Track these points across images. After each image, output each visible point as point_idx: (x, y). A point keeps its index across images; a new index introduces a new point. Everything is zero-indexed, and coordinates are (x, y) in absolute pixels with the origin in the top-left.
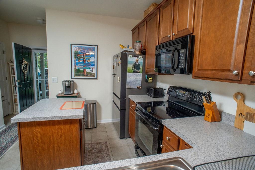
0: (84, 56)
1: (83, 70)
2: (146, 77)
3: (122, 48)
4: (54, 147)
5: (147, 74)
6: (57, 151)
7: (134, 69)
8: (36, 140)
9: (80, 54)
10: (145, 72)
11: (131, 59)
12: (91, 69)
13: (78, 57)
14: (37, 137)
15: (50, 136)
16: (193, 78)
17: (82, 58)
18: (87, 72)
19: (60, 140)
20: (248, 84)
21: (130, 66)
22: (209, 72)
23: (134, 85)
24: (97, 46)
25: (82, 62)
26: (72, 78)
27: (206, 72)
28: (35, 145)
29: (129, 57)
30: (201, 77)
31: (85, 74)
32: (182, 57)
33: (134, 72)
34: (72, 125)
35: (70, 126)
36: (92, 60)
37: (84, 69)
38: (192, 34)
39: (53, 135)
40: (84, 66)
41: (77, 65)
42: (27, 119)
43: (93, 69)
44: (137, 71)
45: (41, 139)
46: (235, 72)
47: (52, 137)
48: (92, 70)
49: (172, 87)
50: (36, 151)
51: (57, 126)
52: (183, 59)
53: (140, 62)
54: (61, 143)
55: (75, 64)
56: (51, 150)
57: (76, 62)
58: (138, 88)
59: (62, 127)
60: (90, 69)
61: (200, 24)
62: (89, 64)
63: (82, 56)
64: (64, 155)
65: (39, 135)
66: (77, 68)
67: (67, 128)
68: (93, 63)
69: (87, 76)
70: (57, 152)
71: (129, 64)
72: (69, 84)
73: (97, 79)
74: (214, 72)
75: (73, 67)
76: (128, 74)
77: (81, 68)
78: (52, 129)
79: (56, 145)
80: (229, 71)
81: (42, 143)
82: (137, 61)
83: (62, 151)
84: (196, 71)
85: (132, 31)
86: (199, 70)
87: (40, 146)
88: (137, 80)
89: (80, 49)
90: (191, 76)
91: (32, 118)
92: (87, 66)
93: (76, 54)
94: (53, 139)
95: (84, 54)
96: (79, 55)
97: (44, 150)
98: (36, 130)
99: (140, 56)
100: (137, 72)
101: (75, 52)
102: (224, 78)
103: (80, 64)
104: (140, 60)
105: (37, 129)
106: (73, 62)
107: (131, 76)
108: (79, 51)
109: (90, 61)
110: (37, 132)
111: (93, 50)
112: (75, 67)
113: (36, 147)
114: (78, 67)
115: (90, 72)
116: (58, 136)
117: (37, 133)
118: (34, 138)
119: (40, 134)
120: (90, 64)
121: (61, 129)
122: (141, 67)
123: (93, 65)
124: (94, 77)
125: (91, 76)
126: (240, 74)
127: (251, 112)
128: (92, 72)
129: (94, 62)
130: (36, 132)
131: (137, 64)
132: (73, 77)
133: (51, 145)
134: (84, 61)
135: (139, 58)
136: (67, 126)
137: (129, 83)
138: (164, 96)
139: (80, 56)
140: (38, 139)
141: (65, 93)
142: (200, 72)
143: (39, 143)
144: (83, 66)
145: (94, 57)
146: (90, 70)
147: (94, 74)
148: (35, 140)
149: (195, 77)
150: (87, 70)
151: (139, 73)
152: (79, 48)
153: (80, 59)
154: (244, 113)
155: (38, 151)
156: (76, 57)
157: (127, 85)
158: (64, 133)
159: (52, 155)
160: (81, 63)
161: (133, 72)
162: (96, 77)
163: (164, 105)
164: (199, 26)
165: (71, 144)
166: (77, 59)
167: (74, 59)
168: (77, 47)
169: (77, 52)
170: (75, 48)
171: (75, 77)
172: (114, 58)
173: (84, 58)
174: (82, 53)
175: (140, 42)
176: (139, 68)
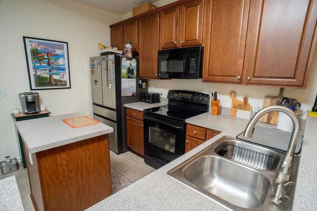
1: (48, 76)
2: (140, 83)
3: (102, 47)
4: (82, 173)
5: (140, 79)
6: (86, 176)
7: (128, 74)
8: (61, 169)
9: (41, 53)
10: (138, 77)
11: (126, 64)
12: (61, 74)
13: (38, 58)
14: (62, 165)
15: (77, 161)
16: (202, 82)
17: (46, 59)
18: (56, 80)
19: (88, 163)
20: (245, 85)
21: (124, 71)
22: (219, 77)
23: (129, 92)
24: (67, 43)
25: (45, 65)
26: (31, 89)
27: (216, 77)
28: (60, 177)
29: (123, 61)
30: (211, 81)
31: (53, 82)
32: (194, 64)
33: (129, 77)
34: (101, 142)
35: (98, 144)
36: (61, 61)
37: (50, 75)
38: (202, 45)
39: (81, 159)
40: (50, 71)
41: (38, 69)
42: (52, 145)
43: (63, 75)
44: (131, 76)
45: (67, 166)
46: (239, 77)
47: (79, 161)
48: (62, 77)
49: (172, 91)
50: (61, 184)
51: (85, 147)
52: (195, 66)
53: (133, 66)
54: (90, 166)
55: (34, 67)
56: (79, 177)
57: (37, 65)
58: (133, 95)
59: (90, 147)
60: (59, 74)
61: (209, 38)
62: (57, 68)
63: (46, 57)
64: (94, 178)
65: (64, 162)
66: (38, 74)
67: (96, 147)
68: (63, 67)
69: (56, 85)
70: (85, 178)
71: (123, 68)
72: (33, 98)
73: (70, 88)
74: (223, 77)
75: (32, 73)
76: (122, 79)
78: (80, 151)
79: (84, 170)
80: (234, 76)
81: (69, 172)
82: (131, 65)
83: (91, 175)
84: (207, 76)
86: (209, 75)
87: (66, 176)
88: (132, 87)
89: (41, 46)
90: (201, 80)
91: (58, 142)
92: (55, 71)
93: (35, 53)
94: (81, 163)
95: (49, 54)
96: (40, 55)
97: (71, 180)
98: (60, 158)
99: (133, 60)
100: (131, 78)
101: (33, 50)
102: (231, 81)
103: (43, 69)
104: (134, 63)
105: (61, 156)
106: (31, 65)
107: (125, 82)
108: (39, 49)
109: (58, 63)
110: (62, 159)
111: (61, 48)
112: (36, 72)
113: (61, 178)
114: (40, 72)
115: (60, 79)
116: (87, 158)
117: (62, 161)
118: (59, 168)
119: (66, 161)
120: (59, 68)
121: (89, 149)
122: (135, 72)
123: (64, 69)
124: (66, 86)
125: (61, 85)
126: (241, 79)
127: (240, 103)
128: (62, 80)
129: (64, 65)
130: (60, 160)
131: (131, 68)
132: (33, 87)
133: (79, 171)
134: (49, 64)
135: (132, 62)
136: (96, 145)
137: (124, 90)
138: (161, 101)
139: (42, 56)
140: (63, 169)
141: (26, 111)
142: (211, 77)
143: (64, 172)
145: (64, 58)
146: (60, 76)
147: (65, 82)
148: (60, 171)
149: (205, 81)
150: (55, 77)
151: (133, 78)
152: (40, 44)
153: (43, 61)
154: (237, 105)
155: (64, 183)
156: (35, 58)
157: (122, 93)
158: (92, 153)
159: (81, 182)
160: (45, 67)
162: (68, 86)
163: (161, 110)
164: (208, 40)
165: (100, 164)
166: (38, 61)
167: (32, 61)
168: (36, 43)
169: (37, 50)
170: (31, 43)
171: (36, 87)
172: (92, 60)
173: (49, 60)
174: (45, 52)
175: (130, 43)
176: (133, 73)
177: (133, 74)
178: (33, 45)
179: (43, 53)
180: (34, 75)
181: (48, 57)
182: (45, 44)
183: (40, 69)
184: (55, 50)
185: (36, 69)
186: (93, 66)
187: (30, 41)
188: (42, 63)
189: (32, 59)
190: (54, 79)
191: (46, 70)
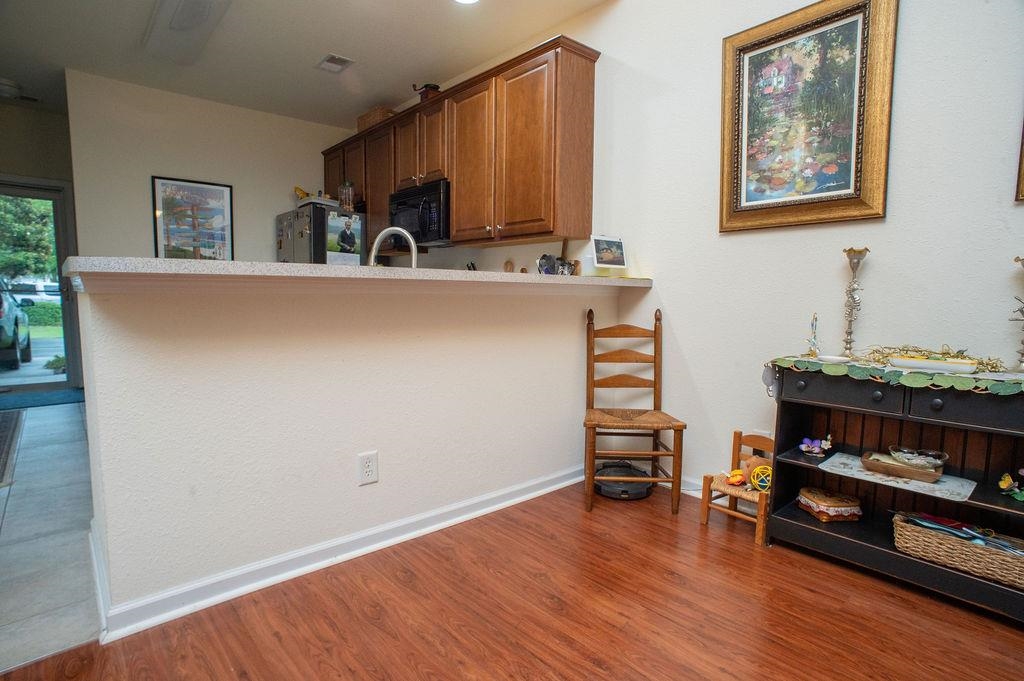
0: (192, 210)
1: (191, 249)
3: (301, 195)
7: (342, 244)
9: (180, 206)
10: (366, 251)
11: (335, 222)
12: (216, 247)
13: (175, 214)
17: (189, 216)
18: (205, 257)
22: (467, 233)
24: (231, 187)
25: (186, 227)
27: (464, 233)
29: (330, 217)
33: (343, 250)
36: (217, 222)
37: (194, 248)
38: (447, 178)
40: (194, 240)
41: (173, 234)
43: (219, 248)
44: (349, 248)
48: (217, 252)
55: (167, 232)
57: (171, 227)
62: (208, 234)
63: (189, 213)
66: (173, 244)
68: (221, 232)
71: (331, 232)
75: (162, 243)
76: (328, 253)
77: (185, 245)
82: (348, 226)
84: (454, 233)
85: (326, 153)
86: (456, 231)
89: (181, 193)
92: (204, 241)
93: (170, 206)
95: (195, 207)
96: (179, 209)
100: (348, 251)
101: (167, 199)
103: (183, 234)
106: (161, 228)
107: (336, 260)
108: (178, 197)
109: (211, 225)
111: (219, 196)
112: (168, 239)
114: (175, 241)
115: (212, 256)
120: (212, 234)
122: (358, 241)
123: (223, 238)
128: (217, 257)
129: (222, 229)
131: (348, 232)
134: (194, 227)
139: (181, 211)
144: (190, 241)
145: (224, 215)
146: (213, 250)
150: (204, 252)
151: (353, 252)
152: (179, 188)
153: (183, 220)
156: (168, 215)
160: (185, 231)
161: (341, 251)
166: (174, 219)
167: (164, 219)
168: (174, 187)
169: (173, 199)
170: (165, 187)
172: (280, 220)
173: (194, 218)
174: (188, 203)
175: (352, 185)
176: (354, 243)
177: (352, 243)
178: (168, 190)
179: (185, 205)
180: (165, 245)
181: (193, 213)
182: (190, 189)
183: (177, 234)
184: (208, 200)
185: (170, 234)
186: (280, 233)
187: (163, 184)
188: (180, 223)
189: (163, 216)
190: (201, 255)
191: (187, 237)
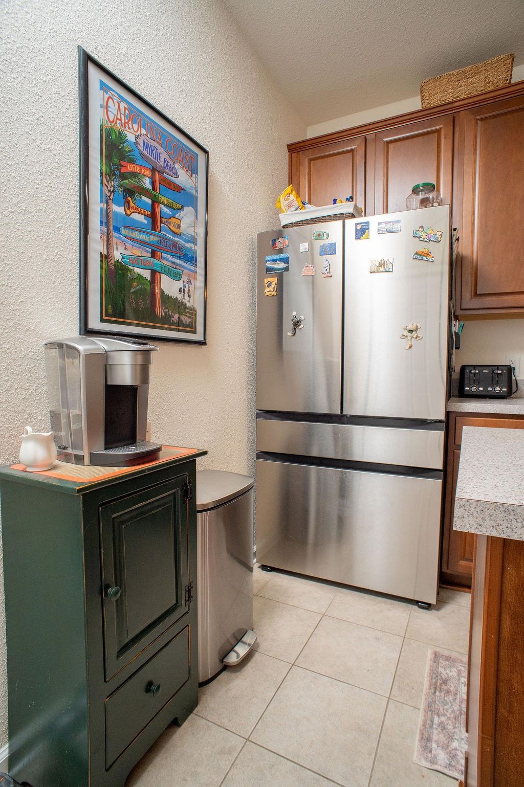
0: (153, 180)
1: (147, 275)
9: (132, 161)
13: (123, 177)
17: (146, 193)
18: (168, 296)
24: (207, 154)
26: (87, 331)
31: (160, 311)
36: (187, 222)
37: (154, 273)
40: (153, 254)
41: (118, 230)
48: (186, 290)
55: (107, 216)
57: (115, 208)
60: (177, 276)
62: (174, 245)
63: (147, 183)
66: (117, 255)
68: (192, 245)
69: (167, 321)
73: (203, 343)
75: (97, 246)
77: (136, 261)
89: (135, 127)
96: (130, 168)
103: (135, 235)
106: (96, 207)
108: (130, 137)
109: (179, 226)
112: (108, 241)
114: (122, 249)
115: (179, 297)
120: (179, 247)
123: (192, 259)
124: (195, 332)
125: (181, 325)
129: (194, 240)
132: (94, 320)
134: (153, 221)
139: (134, 175)
144: (145, 253)
145: (196, 211)
147: (193, 312)
150: (169, 286)
152: (133, 116)
153: (136, 196)
156: (111, 174)
160: (139, 227)
162: (200, 334)
166: (121, 190)
167: (102, 183)
168: (123, 105)
169: (121, 136)
170: (106, 96)
171: (102, 320)
173: (155, 201)
174: (147, 160)
179: (140, 161)
180: (101, 255)
181: (154, 189)
182: (151, 126)
183: (124, 231)
184: (177, 166)
185: (111, 228)
186: (276, 265)
188: (132, 204)
189: (102, 174)
190: (162, 292)
191: (142, 243)
